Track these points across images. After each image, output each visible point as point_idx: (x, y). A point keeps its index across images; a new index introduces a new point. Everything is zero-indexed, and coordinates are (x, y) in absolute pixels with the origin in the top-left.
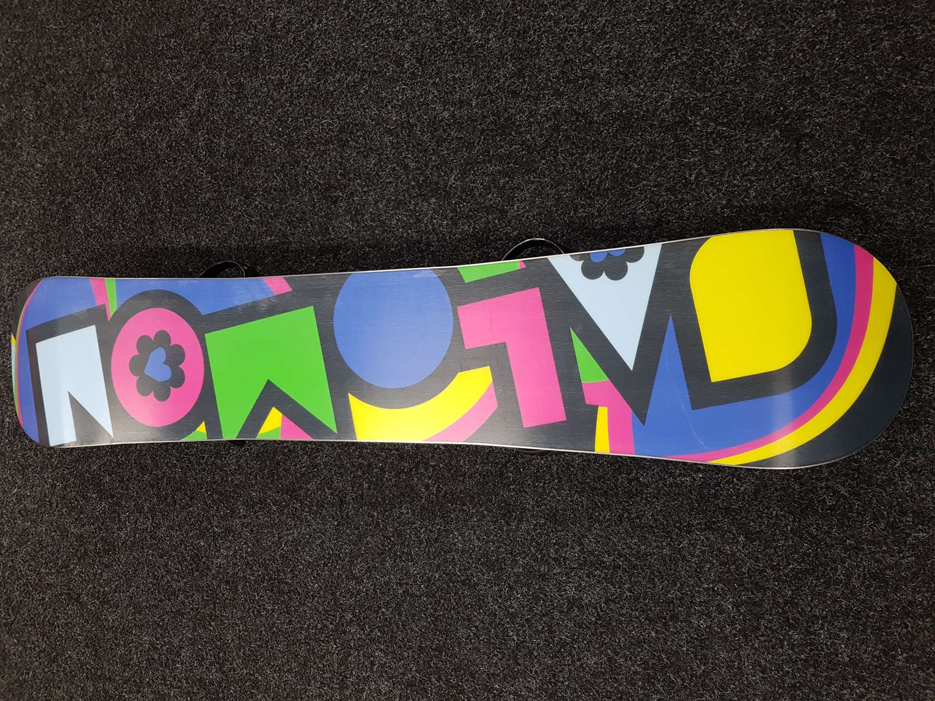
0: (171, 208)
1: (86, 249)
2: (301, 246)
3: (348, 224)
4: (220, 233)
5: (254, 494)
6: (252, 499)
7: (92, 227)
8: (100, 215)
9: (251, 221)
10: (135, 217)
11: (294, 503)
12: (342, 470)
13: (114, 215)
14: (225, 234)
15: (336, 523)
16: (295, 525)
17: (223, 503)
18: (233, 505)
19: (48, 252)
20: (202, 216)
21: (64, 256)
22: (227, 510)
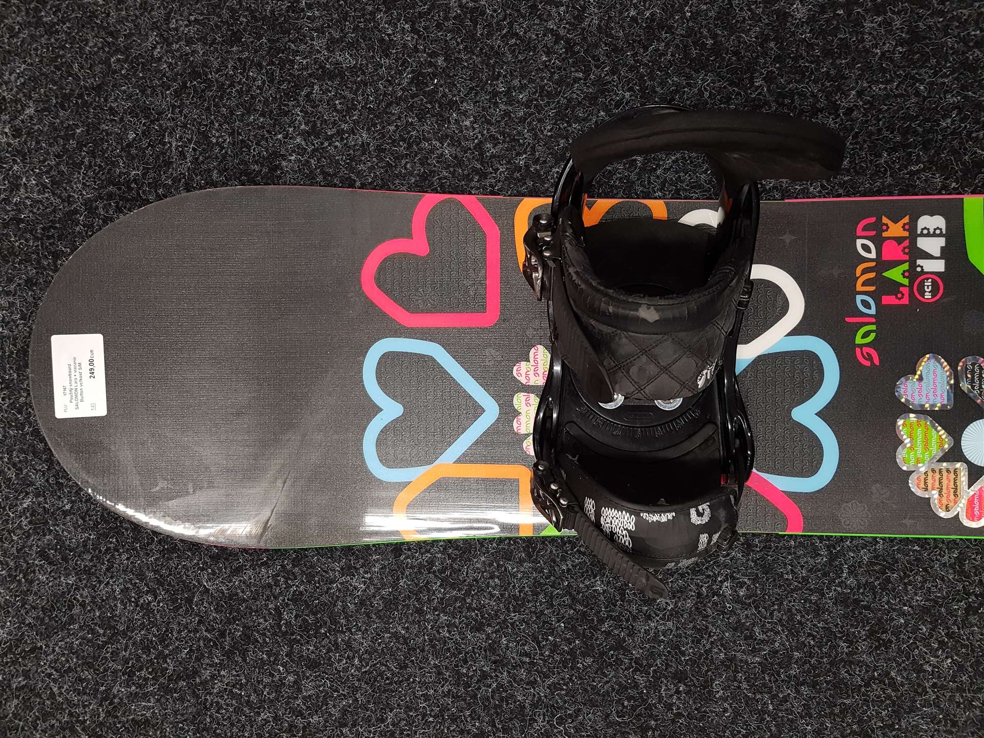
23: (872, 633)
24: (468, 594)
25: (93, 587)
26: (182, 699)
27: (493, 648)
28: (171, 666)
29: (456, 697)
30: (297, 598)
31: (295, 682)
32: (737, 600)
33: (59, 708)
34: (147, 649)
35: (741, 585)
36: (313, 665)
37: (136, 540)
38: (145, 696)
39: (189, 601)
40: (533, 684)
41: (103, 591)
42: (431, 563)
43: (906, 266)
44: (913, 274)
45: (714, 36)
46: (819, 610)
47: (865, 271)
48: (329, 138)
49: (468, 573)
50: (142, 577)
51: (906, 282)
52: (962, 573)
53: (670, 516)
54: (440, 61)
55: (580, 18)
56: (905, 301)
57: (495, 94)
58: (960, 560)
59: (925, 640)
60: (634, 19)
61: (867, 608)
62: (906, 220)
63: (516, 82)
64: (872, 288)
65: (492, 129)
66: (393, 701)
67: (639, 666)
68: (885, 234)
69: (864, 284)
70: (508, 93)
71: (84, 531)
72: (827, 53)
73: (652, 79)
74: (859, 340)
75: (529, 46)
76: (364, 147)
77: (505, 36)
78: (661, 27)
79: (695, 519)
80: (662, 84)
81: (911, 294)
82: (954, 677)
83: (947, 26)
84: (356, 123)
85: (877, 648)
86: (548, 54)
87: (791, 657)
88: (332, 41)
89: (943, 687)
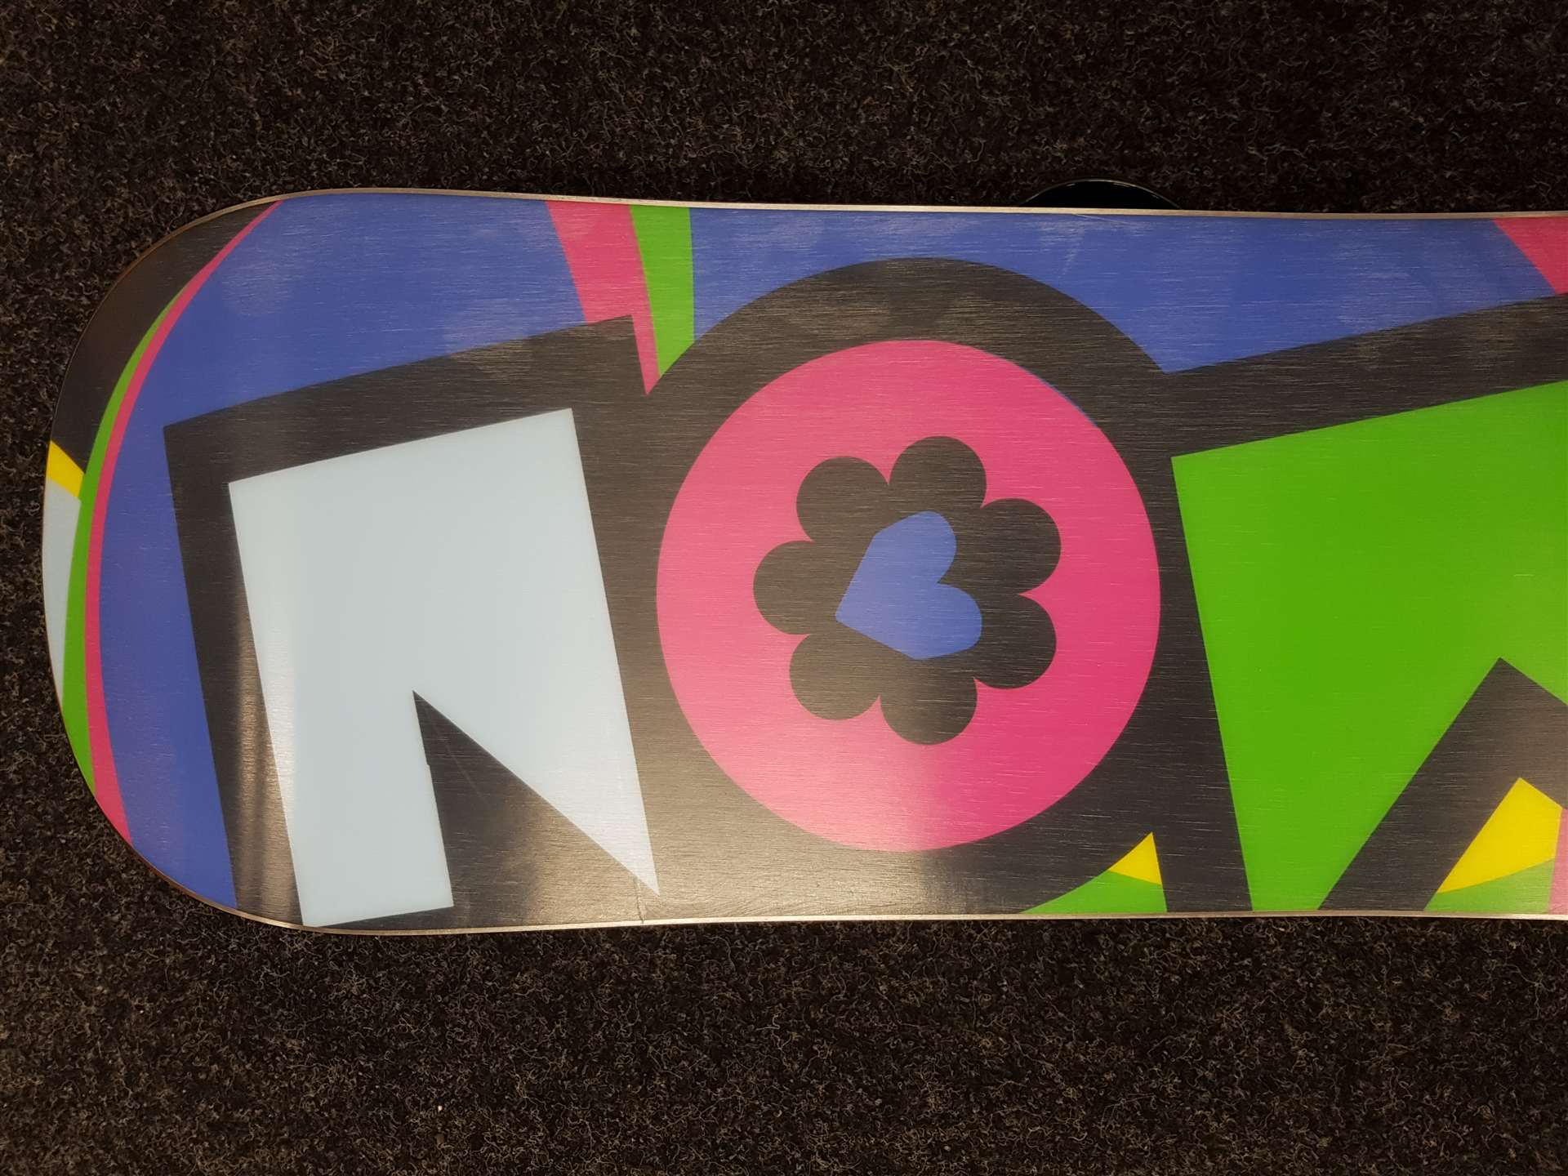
0: (645, 22)
1: (265, 162)
2: (1200, 174)
3: (1396, 104)
4: (855, 118)
5: (986, 1042)
6: (976, 1060)
7: (295, 84)
8: (333, 43)
9: (988, 83)
10: (486, 53)
11: (1153, 1075)
12: (1358, 965)
13: (394, 45)
14: (873, 125)
15: (1324, 1142)
16: (1155, 1149)
17: (852, 1072)
18: (896, 1079)
19: (98, 169)
20: (778, 57)
21: (169, 183)
22: (873, 1095)
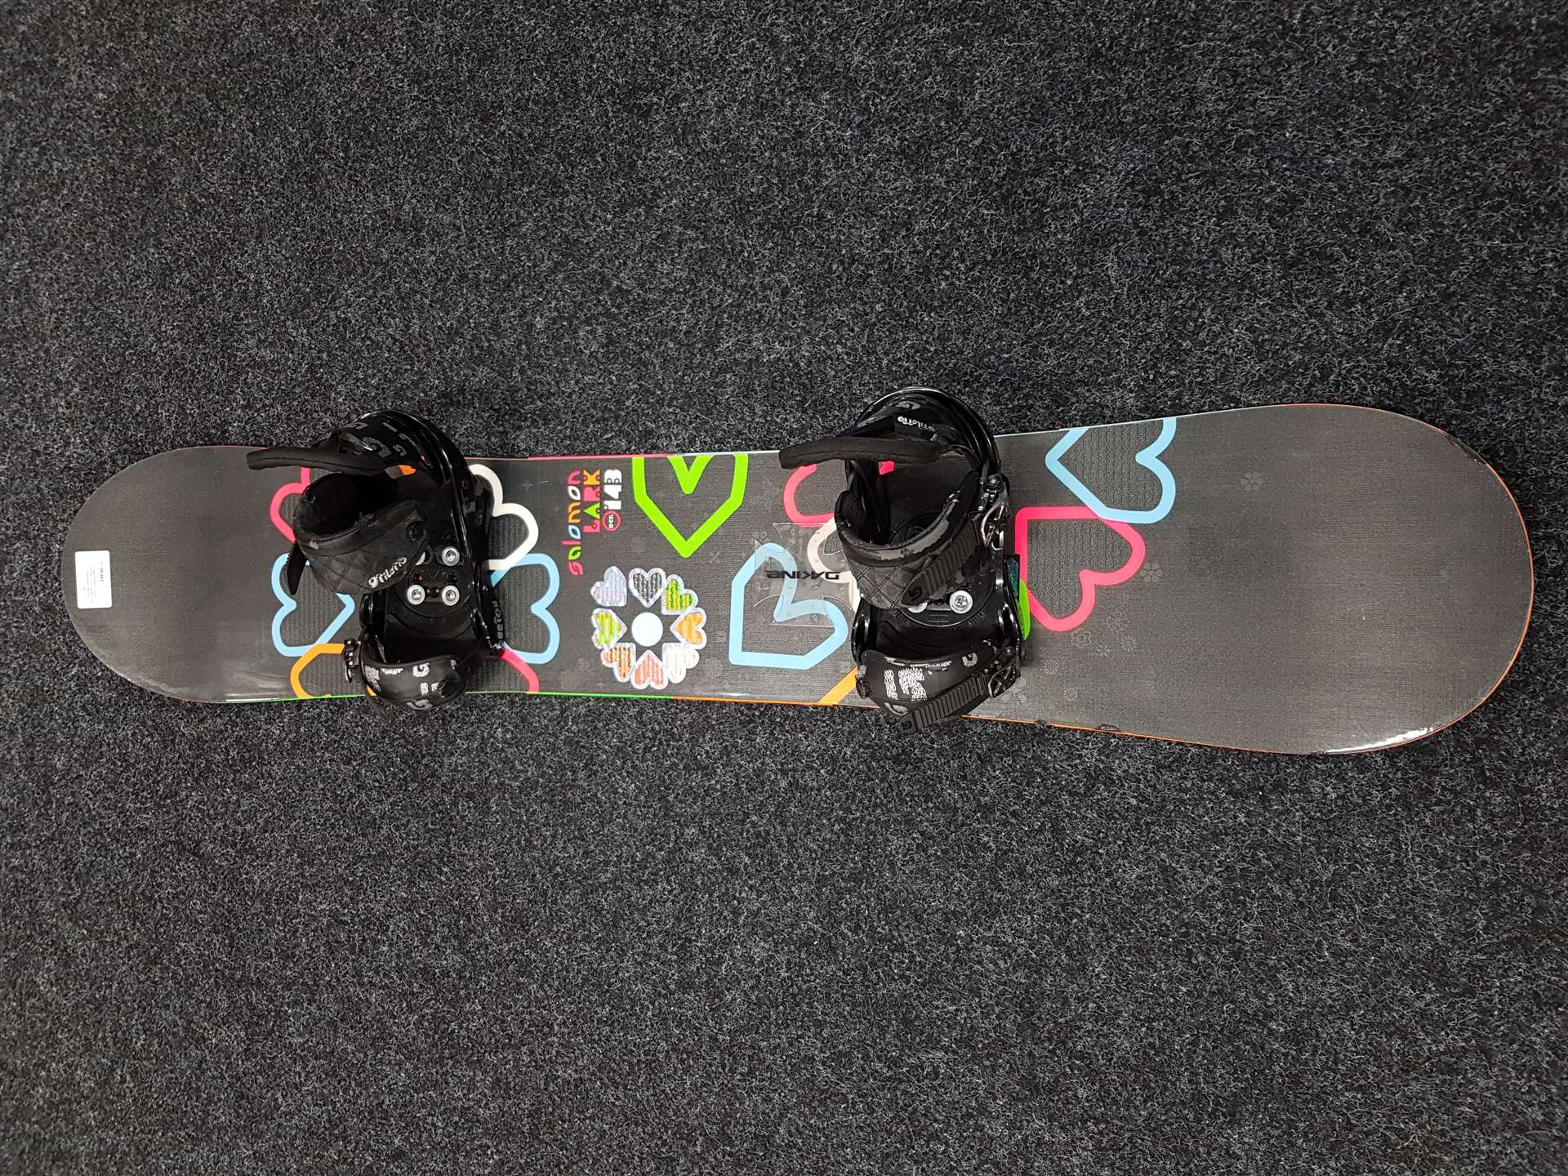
23: (586, 765)
24: (342, 738)
25: (115, 732)
26: (168, 813)
27: (357, 776)
28: (161, 788)
29: (335, 812)
30: (238, 740)
31: (237, 800)
32: (505, 741)
33: (93, 819)
34: (147, 777)
35: (507, 731)
36: (248, 788)
37: (141, 698)
38: (146, 810)
39: (173, 741)
40: (381, 802)
41: (121, 734)
42: (319, 715)
43: (598, 505)
44: (602, 511)
45: (489, 341)
46: (554, 749)
47: (574, 509)
48: (258, 410)
49: (342, 723)
50: (144, 724)
51: (598, 516)
52: (641, 723)
53: (399, 670)
54: (325, 356)
55: (408, 327)
56: (598, 530)
57: (358, 380)
58: (640, 713)
59: (619, 771)
60: (440, 327)
61: (583, 747)
62: (598, 473)
63: (370, 372)
64: (578, 521)
65: (356, 405)
66: (298, 814)
67: (445, 789)
68: (586, 483)
69: (574, 517)
70: (364, 379)
71: (109, 691)
72: (557, 353)
73: (452, 371)
74: (571, 557)
75: (377, 346)
76: (279, 416)
77: (363, 339)
78: (457, 333)
79: (416, 673)
80: (458, 374)
81: (601, 526)
82: (636, 796)
83: (629, 334)
84: (274, 399)
85: (590, 776)
86: (389, 351)
87: (537, 782)
88: (260, 341)
89: (630, 804)
